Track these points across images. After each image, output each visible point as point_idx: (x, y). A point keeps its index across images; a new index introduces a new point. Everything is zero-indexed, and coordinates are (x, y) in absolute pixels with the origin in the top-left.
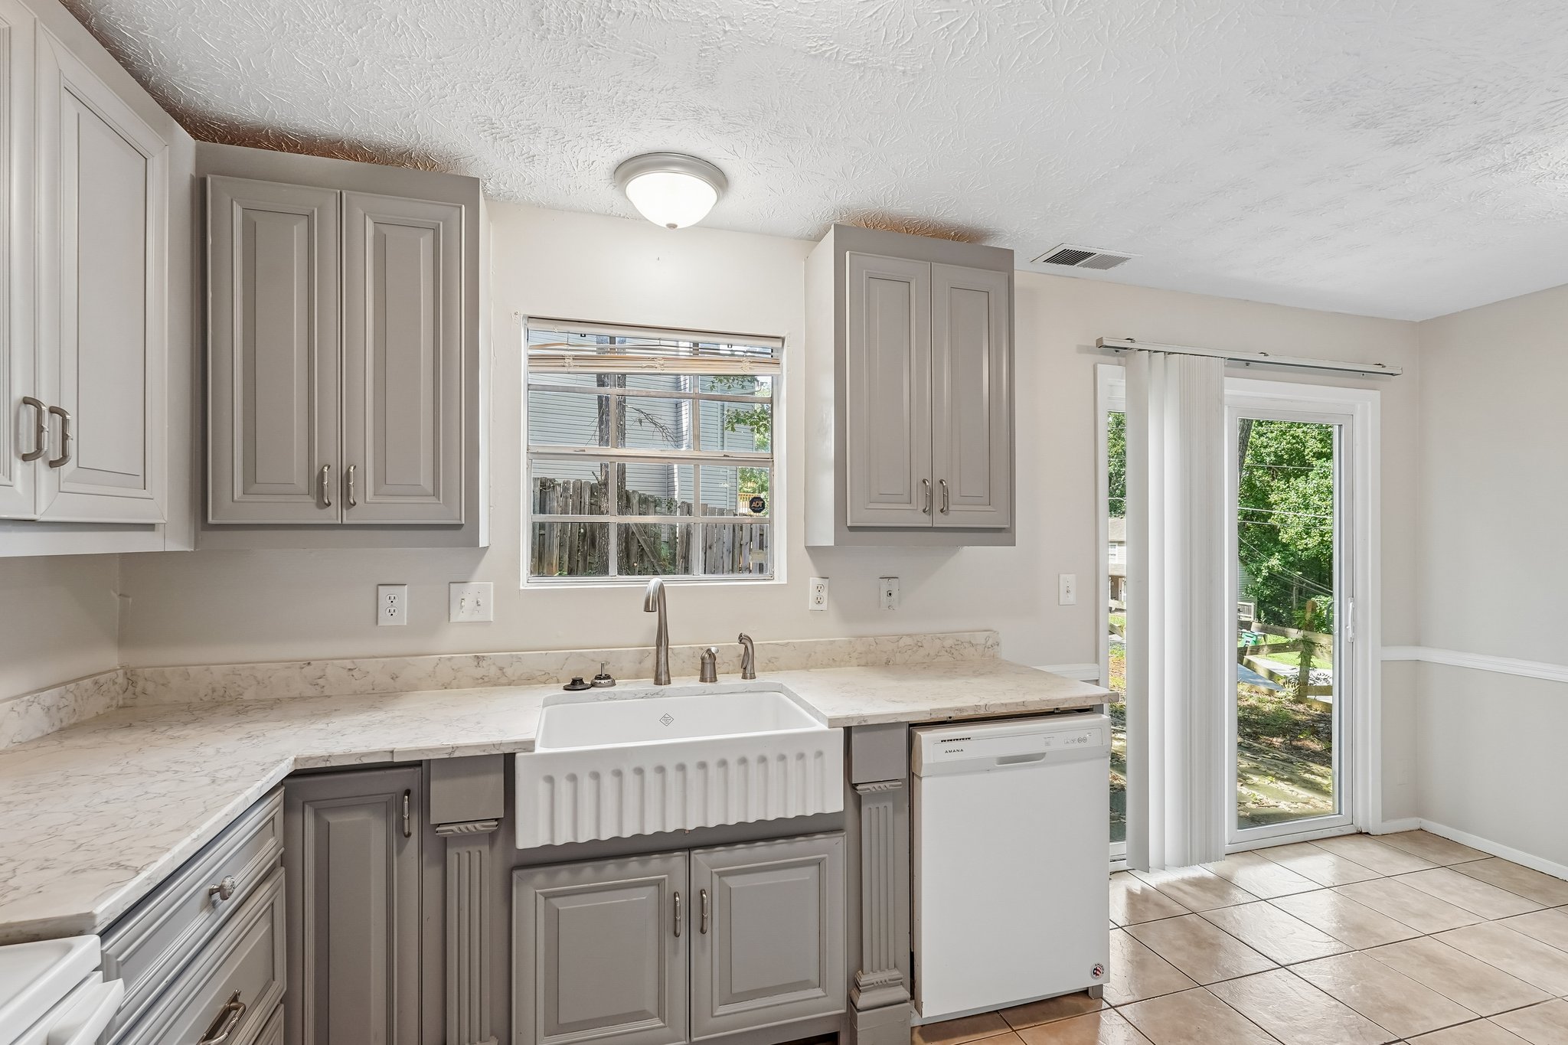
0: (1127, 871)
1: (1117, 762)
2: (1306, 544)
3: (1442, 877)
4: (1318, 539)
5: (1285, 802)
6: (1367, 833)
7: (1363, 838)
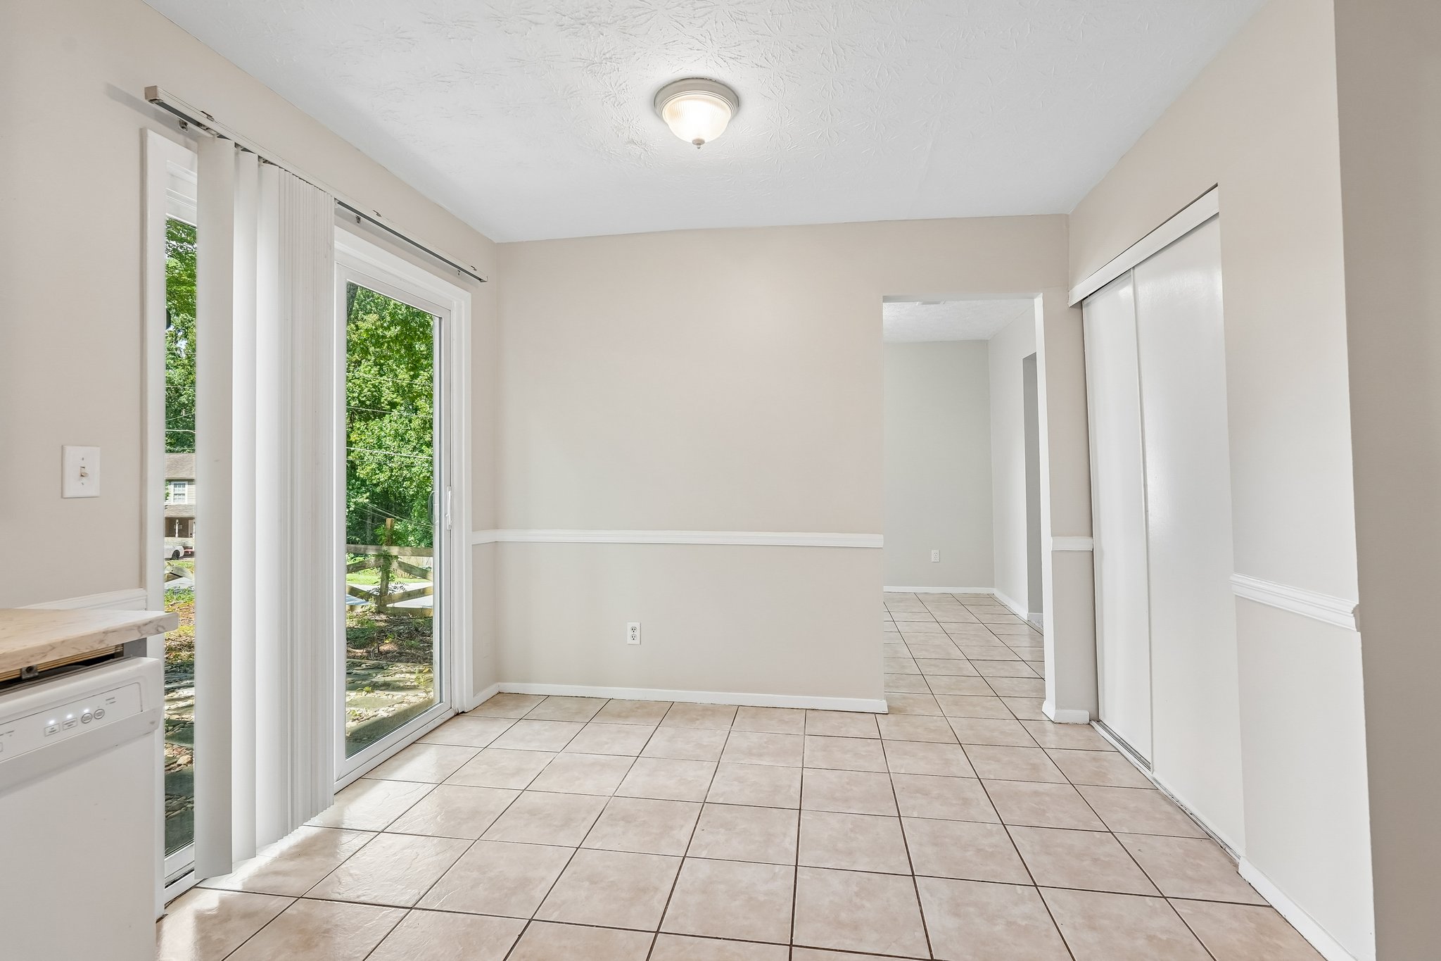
0: (195, 887)
1: (180, 732)
2: (379, 479)
3: (522, 729)
4: (388, 473)
5: (383, 709)
6: (463, 712)
7: (460, 719)
